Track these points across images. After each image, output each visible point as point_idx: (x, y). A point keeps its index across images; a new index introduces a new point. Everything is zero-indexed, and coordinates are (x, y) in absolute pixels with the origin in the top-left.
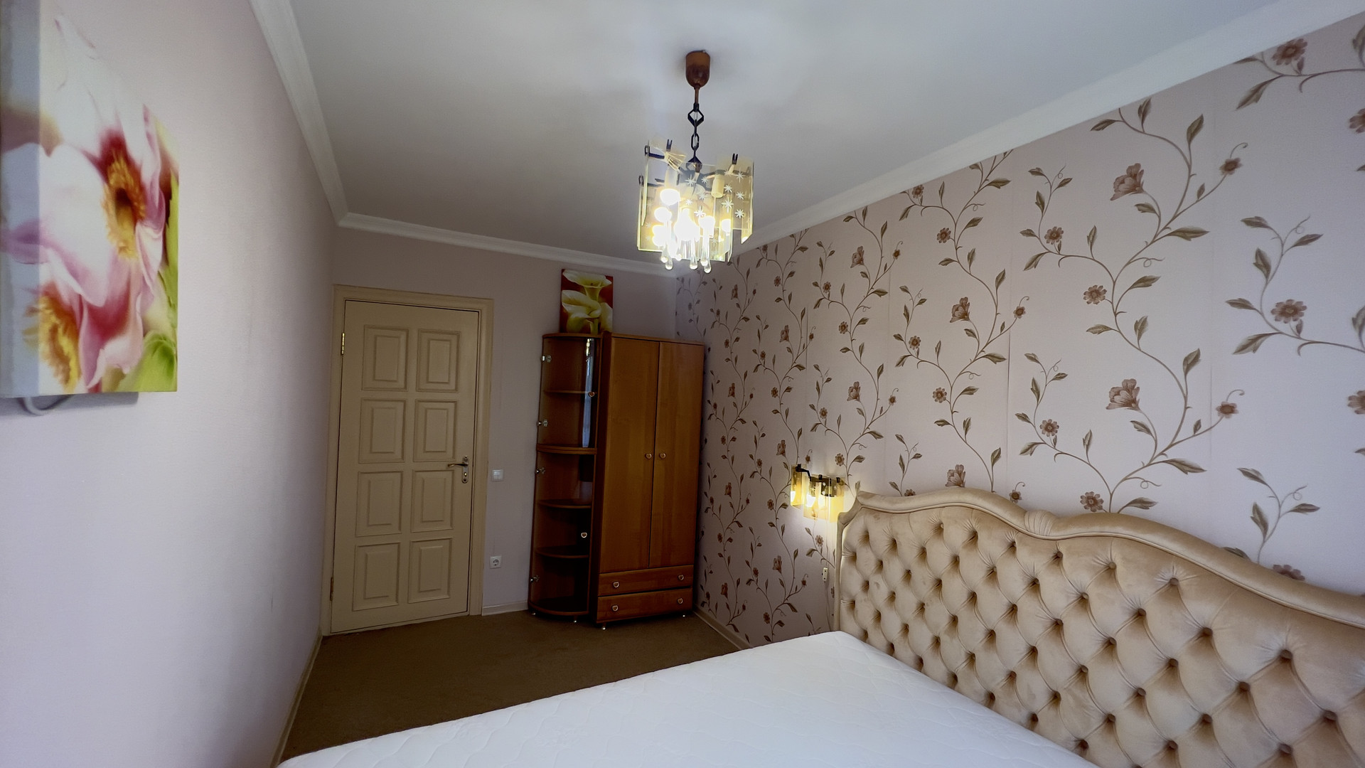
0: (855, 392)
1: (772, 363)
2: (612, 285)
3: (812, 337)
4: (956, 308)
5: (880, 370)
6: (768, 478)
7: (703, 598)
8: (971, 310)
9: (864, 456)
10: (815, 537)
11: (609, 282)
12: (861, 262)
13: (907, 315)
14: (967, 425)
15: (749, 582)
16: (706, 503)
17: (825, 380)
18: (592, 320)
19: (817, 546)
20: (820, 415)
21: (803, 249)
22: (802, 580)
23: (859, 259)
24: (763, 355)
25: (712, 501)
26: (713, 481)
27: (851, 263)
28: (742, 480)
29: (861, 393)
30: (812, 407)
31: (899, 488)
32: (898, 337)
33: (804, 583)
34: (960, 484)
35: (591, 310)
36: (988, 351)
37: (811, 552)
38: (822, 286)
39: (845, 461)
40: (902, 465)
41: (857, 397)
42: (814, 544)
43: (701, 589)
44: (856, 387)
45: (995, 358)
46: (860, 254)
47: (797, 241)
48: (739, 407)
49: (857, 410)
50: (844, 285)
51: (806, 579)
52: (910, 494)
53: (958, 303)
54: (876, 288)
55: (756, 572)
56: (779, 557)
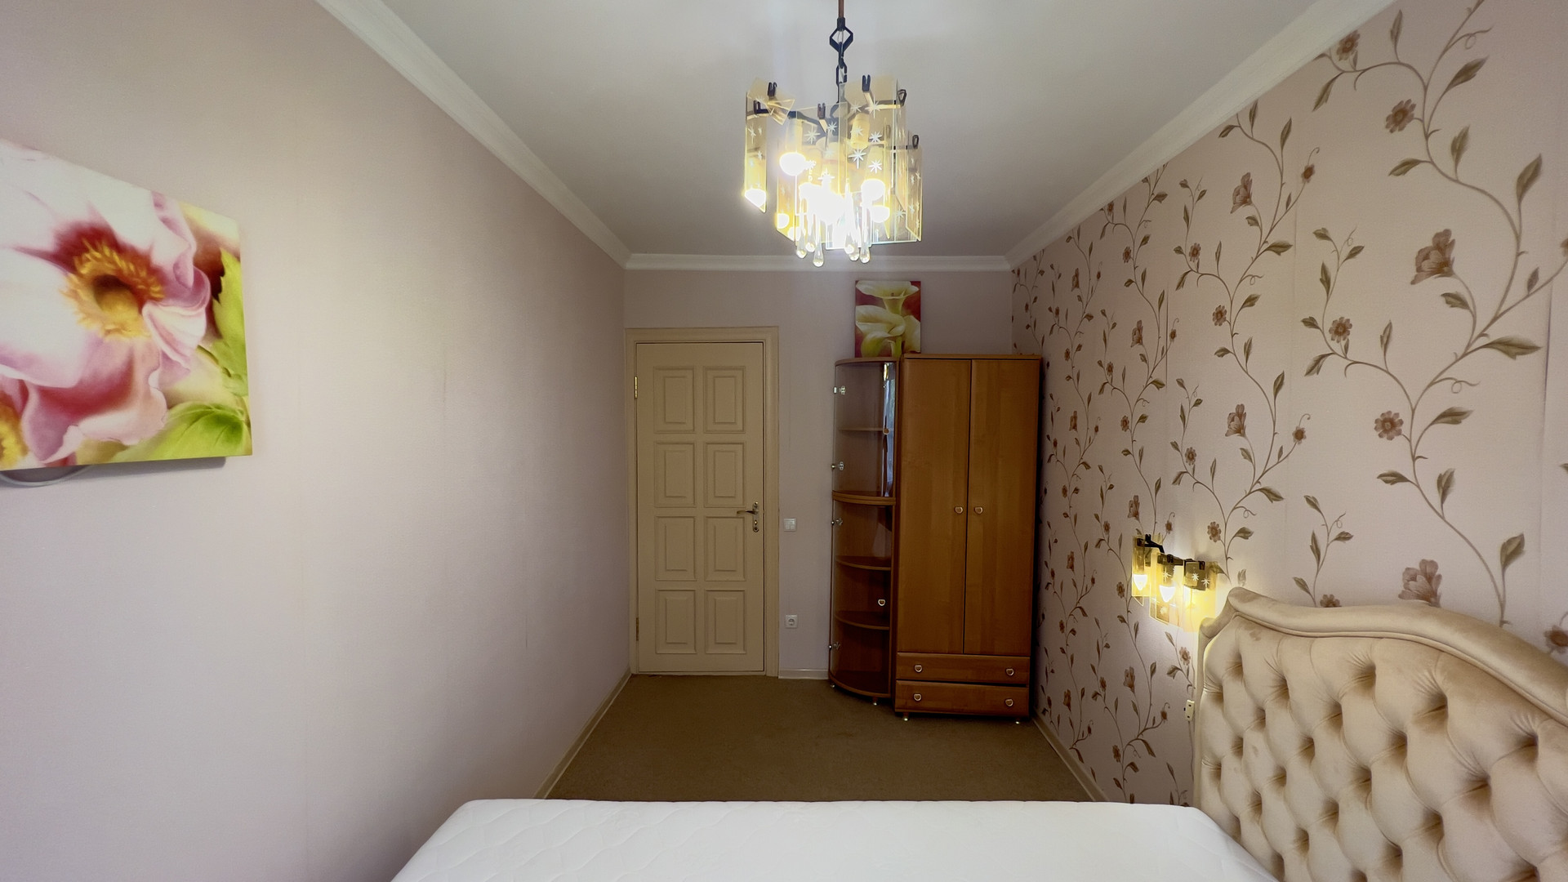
0: (1238, 422)
1: (1121, 379)
2: (919, 292)
3: (1173, 335)
4: (1424, 255)
5: (1279, 384)
6: (1117, 551)
7: (1043, 704)
8: (1457, 255)
9: (1251, 529)
10: (1179, 649)
11: (915, 289)
12: (1246, 200)
13: (1326, 281)
14: (1445, 484)
15: (1096, 695)
16: (1046, 577)
17: (1193, 403)
18: (894, 339)
19: (1182, 663)
20: (1185, 458)
21: (1161, 197)
22: (1161, 709)
23: (1244, 196)
24: (1110, 369)
25: (1053, 574)
26: (1054, 546)
27: (1232, 205)
28: (1086, 549)
29: (1247, 422)
30: (1175, 445)
31: (1311, 589)
32: (1310, 323)
33: (1164, 715)
34: (1430, 597)
35: (893, 327)
36: (1497, 333)
37: (1173, 671)
38: (1187, 250)
39: (1222, 535)
40: (1316, 551)
41: (1240, 430)
42: (1177, 661)
43: (1041, 690)
44: (1240, 414)
45: (1511, 348)
46: (1245, 187)
47: (1152, 186)
48: (1082, 445)
49: (1240, 451)
50: (1220, 244)
51: (1166, 710)
52: (1330, 603)
53: (1429, 243)
54: (1272, 240)
55: (1103, 685)
56: (1132, 669)
